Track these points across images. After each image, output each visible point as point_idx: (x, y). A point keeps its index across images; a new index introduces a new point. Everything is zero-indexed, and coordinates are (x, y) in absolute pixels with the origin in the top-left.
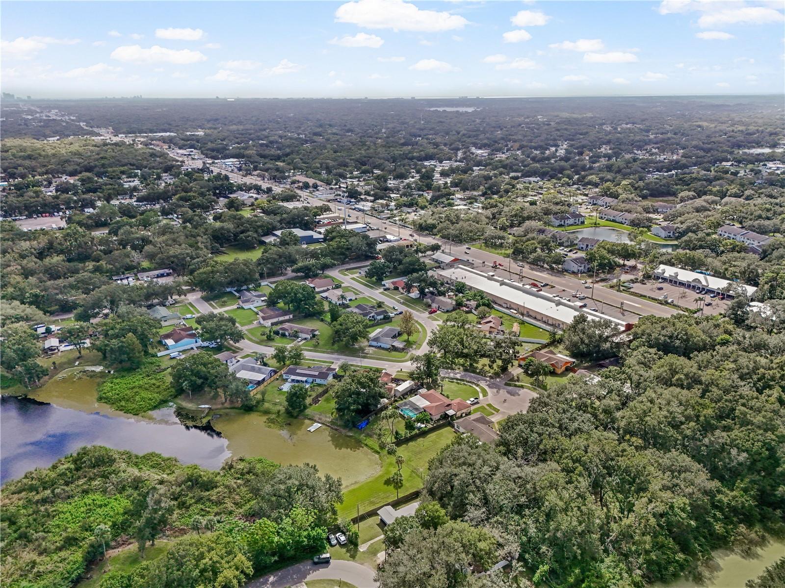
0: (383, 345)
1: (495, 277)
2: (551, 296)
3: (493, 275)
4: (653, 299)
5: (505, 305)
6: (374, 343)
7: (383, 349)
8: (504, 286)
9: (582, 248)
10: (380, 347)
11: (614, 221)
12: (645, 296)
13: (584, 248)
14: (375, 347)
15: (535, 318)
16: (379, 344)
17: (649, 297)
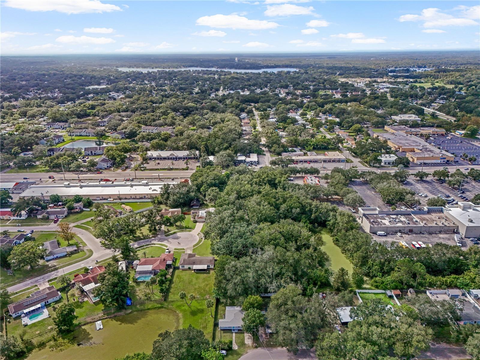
0: (59, 255)
1: (71, 185)
2: (123, 183)
3: (69, 184)
4: (163, 169)
5: (99, 199)
6: (52, 257)
7: (61, 257)
8: (83, 188)
9: (89, 154)
10: (57, 258)
11: (80, 136)
12: (158, 169)
13: (90, 154)
14: (53, 259)
15: (126, 199)
16: (55, 256)
17: (161, 169)
